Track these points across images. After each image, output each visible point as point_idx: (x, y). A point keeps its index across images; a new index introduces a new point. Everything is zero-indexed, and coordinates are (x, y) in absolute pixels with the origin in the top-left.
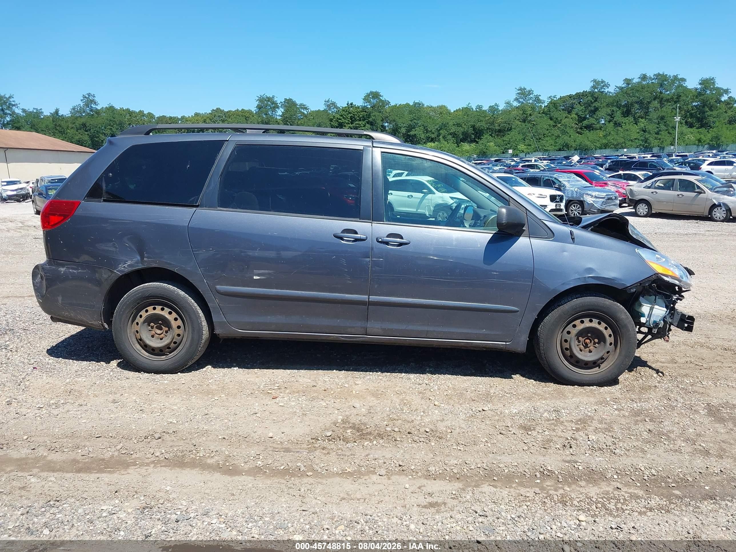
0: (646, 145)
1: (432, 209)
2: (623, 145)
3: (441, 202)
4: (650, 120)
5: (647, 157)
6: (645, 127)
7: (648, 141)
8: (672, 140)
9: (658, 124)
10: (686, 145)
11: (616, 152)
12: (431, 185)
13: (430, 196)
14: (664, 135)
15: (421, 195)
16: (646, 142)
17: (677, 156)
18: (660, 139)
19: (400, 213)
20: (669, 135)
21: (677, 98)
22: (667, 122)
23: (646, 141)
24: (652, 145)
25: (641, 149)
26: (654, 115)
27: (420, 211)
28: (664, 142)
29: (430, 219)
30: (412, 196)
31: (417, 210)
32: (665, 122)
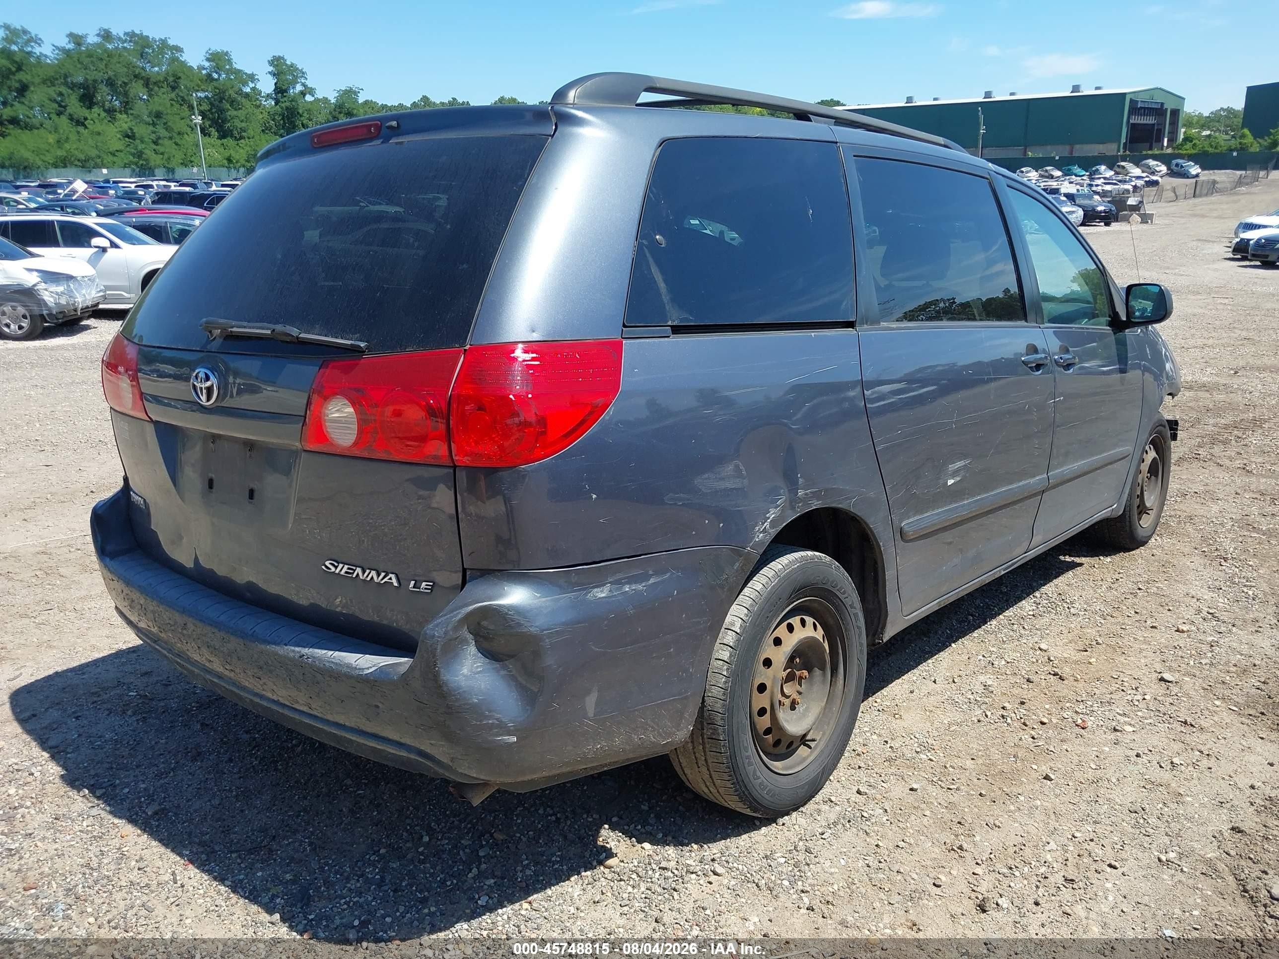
0: (140, 162)
2: (99, 161)
4: (137, 117)
6: (131, 129)
7: (144, 156)
9: (154, 124)
10: (210, 167)
11: (88, 175)
14: (167, 145)
16: (139, 157)
18: (162, 154)
20: (176, 147)
21: (175, 81)
22: (169, 124)
23: (140, 155)
24: (153, 163)
25: (134, 170)
26: (140, 108)
32: (165, 124)
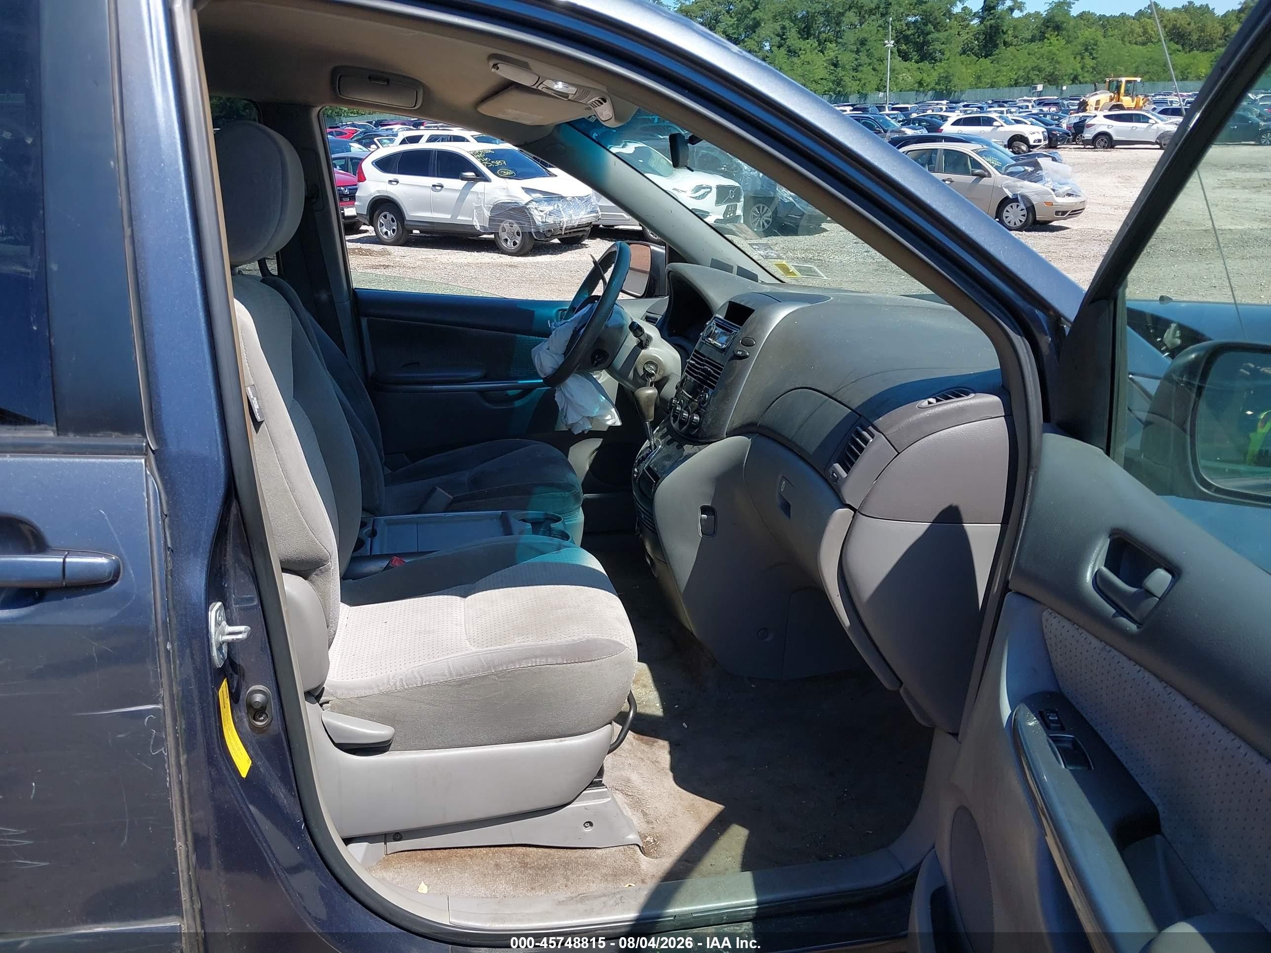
0: (838, 89)
1: (487, 214)
3: (504, 198)
4: (844, 45)
5: (845, 111)
6: (837, 57)
7: (842, 83)
8: (879, 82)
9: (858, 52)
10: (901, 91)
12: (482, 162)
13: (480, 186)
14: (866, 72)
15: (458, 184)
16: (838, 84)
17: (893, 109)
18: (860, 80)
19: (419, 224)
20: (873, 72)
22: (872, 50)
24: (849, 90)
26: (849, 37)
27: (462, 219)
28: (867, 85)
29: (485, 236)
30: (442, 186)
31: (454, 216)
32: (868, 50)
